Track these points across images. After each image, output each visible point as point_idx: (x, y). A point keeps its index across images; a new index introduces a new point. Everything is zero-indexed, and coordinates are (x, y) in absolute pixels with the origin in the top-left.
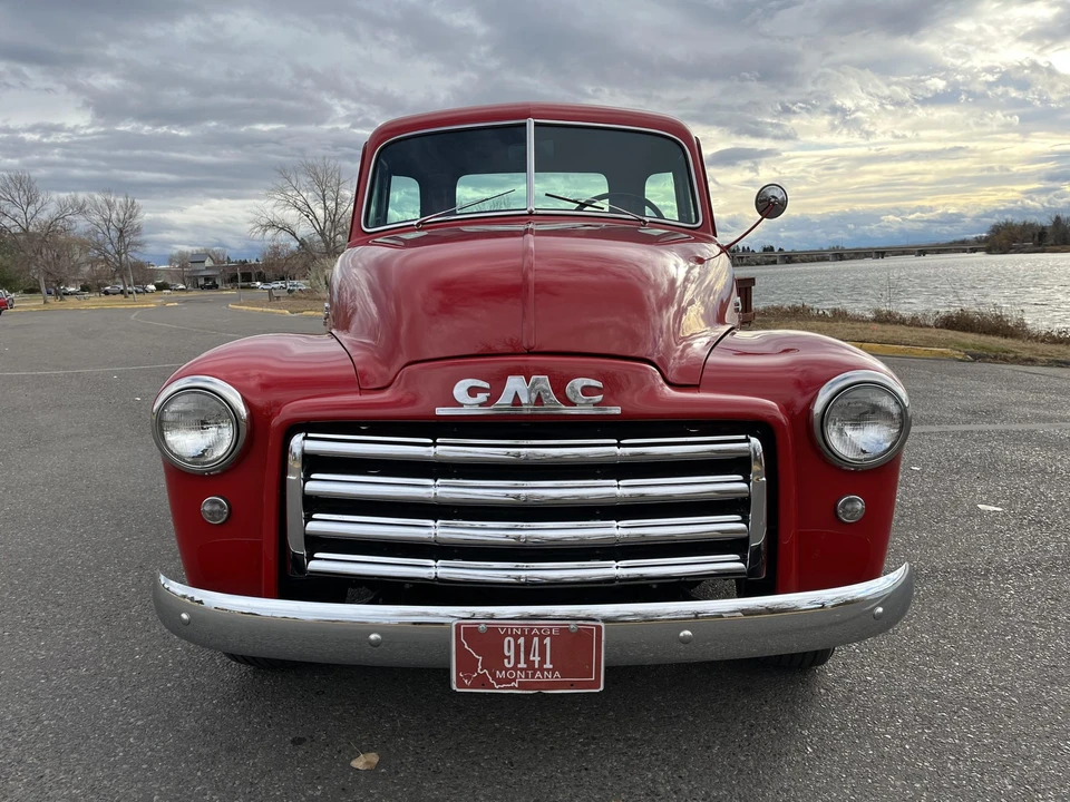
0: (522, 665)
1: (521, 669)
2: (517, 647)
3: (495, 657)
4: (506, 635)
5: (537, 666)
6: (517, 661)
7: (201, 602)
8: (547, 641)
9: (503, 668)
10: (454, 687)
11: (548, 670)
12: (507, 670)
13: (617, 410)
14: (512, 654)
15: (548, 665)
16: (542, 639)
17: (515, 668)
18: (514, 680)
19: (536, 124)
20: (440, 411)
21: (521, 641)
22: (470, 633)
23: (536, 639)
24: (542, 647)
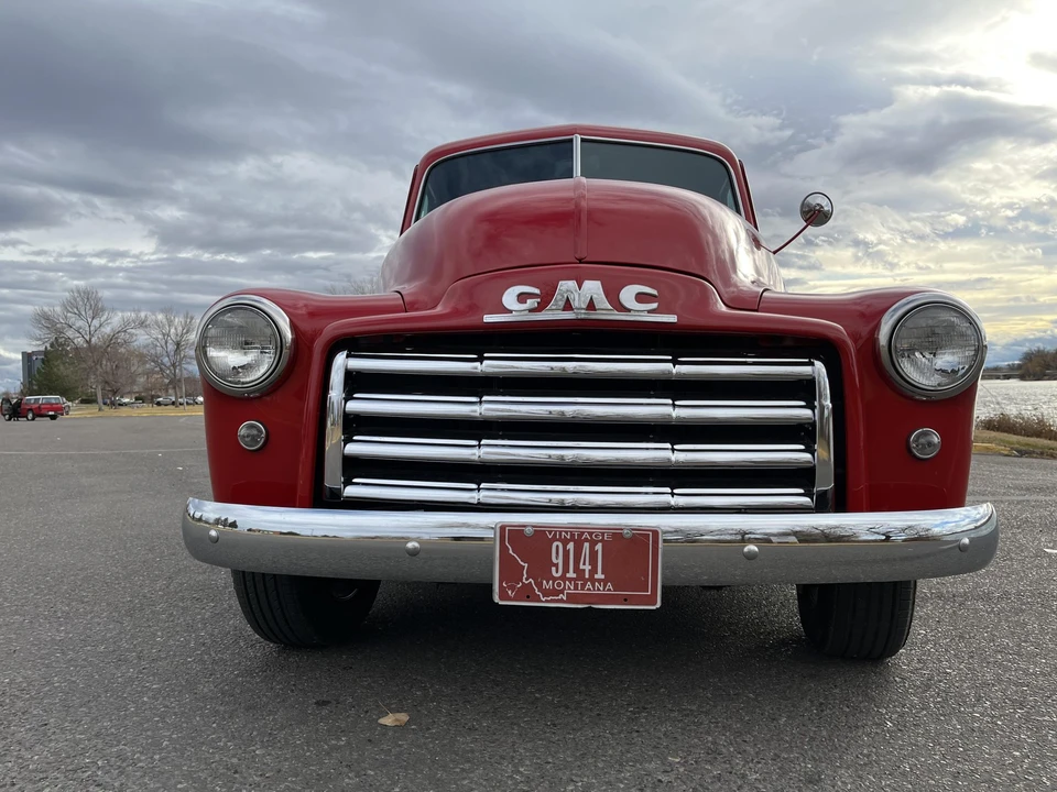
0: (571, 574)
1: (570, 580)
2: (566, 553)
3: (542, 566)
4: (554, 539)
5: (587, 576)
6: (566, 570)
8: (599, 547)
9: (550, 577)
10: (496, 599)
11: (599, 581)
12: (554, 579)
13: (672, 319)
14: (560, 561)
15: (599, 576)
16: (593, 544)
17: (563, 578)
18: (562, 592)
19: (583, 140)
20: (488, 318)
21: (571, 546)
22: (513, 535)
23: (587, 545)
24: (593, 555)
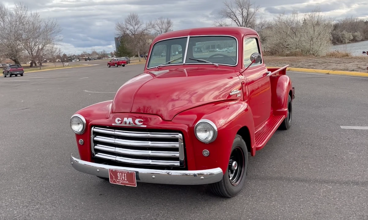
0: (121, 179)
1: (121, 180)
2: (120, 175)
3: (116, 177)
4: (118, 172)
5: (124, 179)
7: (78, 162)
8: (125, 174)
9: (118, 179)
10: (110, 182)
11: (126, 181)
12: (119, 180)
13: (145, 126)
14: (119, 176)
17: (120, 179)
18: (120, 182)
20: (113, 124)
21: (121, 174)
22: (112, 171)
23: (123, 174)
24: (125, 176)
